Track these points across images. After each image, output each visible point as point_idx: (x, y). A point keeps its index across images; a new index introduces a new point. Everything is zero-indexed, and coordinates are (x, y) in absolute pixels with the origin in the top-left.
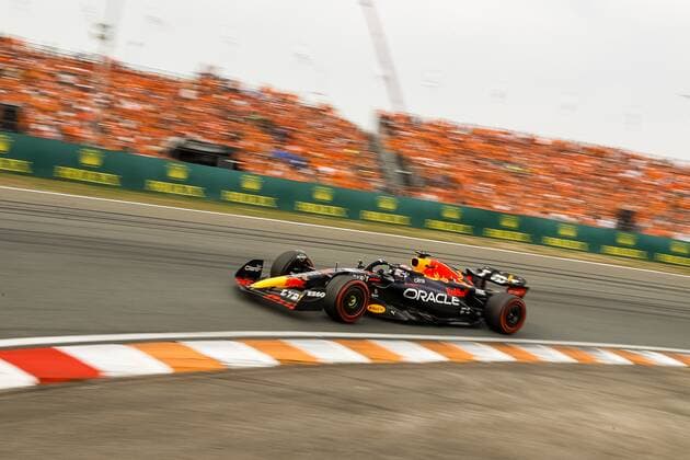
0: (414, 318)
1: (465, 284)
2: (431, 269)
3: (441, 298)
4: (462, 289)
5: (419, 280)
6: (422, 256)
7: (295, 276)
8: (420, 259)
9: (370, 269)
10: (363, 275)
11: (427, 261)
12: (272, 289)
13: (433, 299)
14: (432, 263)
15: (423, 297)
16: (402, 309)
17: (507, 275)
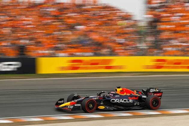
0: (116, 109)
1: (137, 95)
2: (122, 92)
3: (125, 101)
4: (136, 97)
5: (117, 96)
6: (119, 88)
7: (73, 101)
8: (117, 89)
9: (100, 95)
10: (96, 97)
11: (121, 89)
12: (65, 106)
13: (122, 101)
14: (122, 89)
15: (118, 101)
16: (110, 106)
17: (155, 89)
